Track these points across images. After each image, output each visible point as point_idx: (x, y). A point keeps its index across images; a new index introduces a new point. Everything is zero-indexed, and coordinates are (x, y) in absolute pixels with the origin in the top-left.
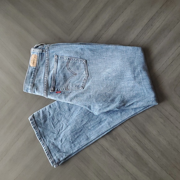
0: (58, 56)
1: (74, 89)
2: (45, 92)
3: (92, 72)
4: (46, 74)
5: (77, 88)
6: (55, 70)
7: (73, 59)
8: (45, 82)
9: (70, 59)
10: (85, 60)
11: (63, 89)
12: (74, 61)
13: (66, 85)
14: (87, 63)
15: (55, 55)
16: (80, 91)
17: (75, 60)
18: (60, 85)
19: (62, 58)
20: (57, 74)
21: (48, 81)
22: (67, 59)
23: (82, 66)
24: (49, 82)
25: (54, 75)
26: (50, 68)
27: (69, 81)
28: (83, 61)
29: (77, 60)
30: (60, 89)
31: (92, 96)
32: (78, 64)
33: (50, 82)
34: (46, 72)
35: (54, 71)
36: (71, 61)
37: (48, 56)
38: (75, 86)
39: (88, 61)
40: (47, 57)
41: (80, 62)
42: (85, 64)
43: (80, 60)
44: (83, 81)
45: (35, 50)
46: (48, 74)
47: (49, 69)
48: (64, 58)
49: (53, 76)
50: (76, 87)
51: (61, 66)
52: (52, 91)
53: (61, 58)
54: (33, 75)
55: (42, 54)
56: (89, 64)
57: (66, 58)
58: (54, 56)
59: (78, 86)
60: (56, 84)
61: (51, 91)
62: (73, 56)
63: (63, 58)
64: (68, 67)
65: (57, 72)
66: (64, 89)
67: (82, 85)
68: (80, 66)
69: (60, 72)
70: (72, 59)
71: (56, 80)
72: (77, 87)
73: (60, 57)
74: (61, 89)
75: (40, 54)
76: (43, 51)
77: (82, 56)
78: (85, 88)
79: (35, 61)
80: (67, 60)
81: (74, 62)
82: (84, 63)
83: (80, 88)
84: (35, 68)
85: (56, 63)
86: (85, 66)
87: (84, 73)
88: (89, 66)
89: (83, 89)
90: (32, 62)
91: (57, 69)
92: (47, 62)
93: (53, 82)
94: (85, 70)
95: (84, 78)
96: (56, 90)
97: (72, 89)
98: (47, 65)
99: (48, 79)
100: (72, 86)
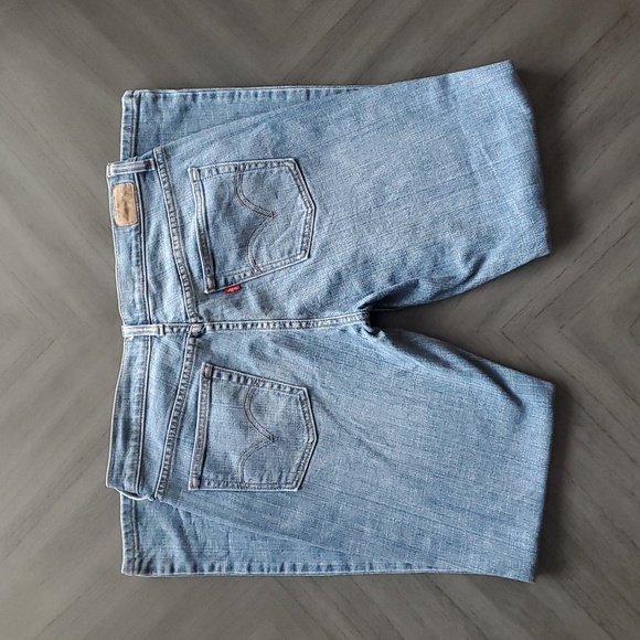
0: (199, 171)
1: (279, 264)
2: (188, 295)
3: (323, 193)
4: (176, 238)
5: (287, 261)
6: (200, 217)
7: (253, 166)
8: (180, 265)
9: (242, 167)
10: (291, 159)
11: (245, 275)
12: (256, 171)
13: (249, 257)
14: (300, 168)
15: (189, 170)
16: (301, 269)
17: (260, 166)
18: (231, 263)
19: (214, 172)
20: (211, 230)
21: (187, 259)
22: (233, 169)
23: (288, 182)
24: (191, 264)
25: (200, 235)
26: (184, 214)
27: (257, 241)
28: (287, 164)
29: (266, 164)
30: (234, 278)
31: (344, 273)
32: (271, 179)
33: (196, 262)
34: (174, 230)
35: (200, 221)
36: (246, 175)
37: (167, 176)
38: (279, 254)
39: (302, 160)
40: (164, 183)
41: (276, 170)
42: (295, 173)
43: (275, 164)
44: (302, 232)
45: (120, 169)
46: (183, 237)
47: (181, 218)
48: (220, 169)
49: (201, 240)
50: (282, 256)
51: (219, 199)
52: (209, 289)
53: (210, 171)
54: (134, 251)
55: (148, 178)
56: (309, 169)
57: (227, 168)
58: (187, 173)
59: (290, 252)
60: (218, 263)
61: (206, 292)
62: (248, 157)
63: (217, 170)
64: (242, 198)
65: (210, 222)
66: (248, 274)
67: (303, 242)
68: (279, 182)
69: (219, 219)
70: (247, 167)
71: (212, 251)
72: (286, 256)
73: (206, 171)
74: (236, 277)
75: (141, 178)
76: (148, 165)
77: (278, 149)
78: (314, 254)
79: (129, 205)
80: (232, 174)
81: (258, 174)
82: (292, 168)
83: (298, 257)
84: (136, 229)
85: (198, 193)
86: (295, 180)
87: (300, 202)
88: (308, 174)
89: (309, 256)
90: (122, 210)
91: (206, 213)
92: (169, 196)
93: (205, 261)
94: (300, 192)
95: (303, 220)
96: (222, 282)
97: (272, 268)
98: (172, 209)
99: (186, 254)
100: (270, 256)
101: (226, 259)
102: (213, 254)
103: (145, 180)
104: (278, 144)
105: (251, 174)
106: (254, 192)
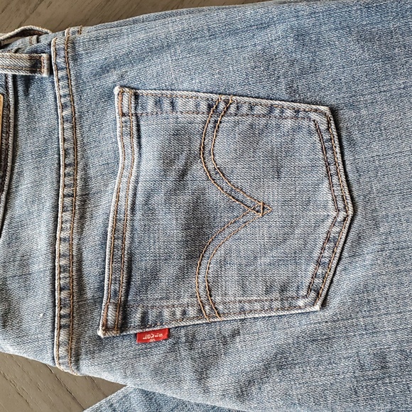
0: (136, 96)
1: (257, 306)
2: (63, 336)
4: (67, 216)
6: (123, 186)
7: (245, 109)
8: (63, 269)
9: (222, 106)
10: (322, 108)
11: (184, 313)
12: (250, 120)
13: (198, 282)
14: (338, 129)
15: (116, 90)
16: (301, 326)
17: (258, 110)
18: (164, 283)
19: (166, 106)
20: (139, 215)
21: (80, 262)
22: (203, 107)
23: (307, 148)
25: (116, 220)
26: (92, 172)
27: (222, 251)
28: (313, 116)
29: (271, 109)
30: (160, 315)
32: (274, 139)
33: (97, 270)
34: (68, 200)
35: (122, 194)
36: (227, 122)
37: (71, 95)
38: (261, 288)
39: (346, 114)
40: (64, 106)
41: (289, 124)
42: (326, 137)
43: (289, 113)
44: (316, 255)
46: (82, 217)
47: (86, 180)
48: (179, 102)
49: (115, 230)
50: (267, 292)
52: (106, 329)
53: (158, 103)
55: (33, 90)
56: (356, 135)
57: (192, 103)
58: (110, 96)
60: (136, 278)
61: (100, 333)
62: (238, 89)
63: (172, 104)
64: (211, 167)
65: (140, 199)
66: (192, 312)
67: (315, 276)
68: (288, 150)
69: (159, 198)
70: (232, 109)
71: (131, 255)
72: (276, 295)
74: (166, 313)
75: (20, 88)
76: (35, 66)
77: (301, 84)
78: (334, 302)
80: (200, 118)
81: (251, 125)
82: (323, 127)
83: (301, 303)
85: (127, 139)
86: (324, 150)
87: (324, 194)
88: (352, 143)
89: (324, 305)
91: (137, 182)
92: (68, 134)
93: (114, 271)
94: (329, 176)
95: (323, 230)
96: (136, 318)
97: (242, 311)
98: (70, 160)
99: (80, 251)
100: (243, 287)
101: (154, 275)
102: (130, 261)
103: (26, 93)
104: (303, 72)
105: (237, 123)
106: (236, 160)
